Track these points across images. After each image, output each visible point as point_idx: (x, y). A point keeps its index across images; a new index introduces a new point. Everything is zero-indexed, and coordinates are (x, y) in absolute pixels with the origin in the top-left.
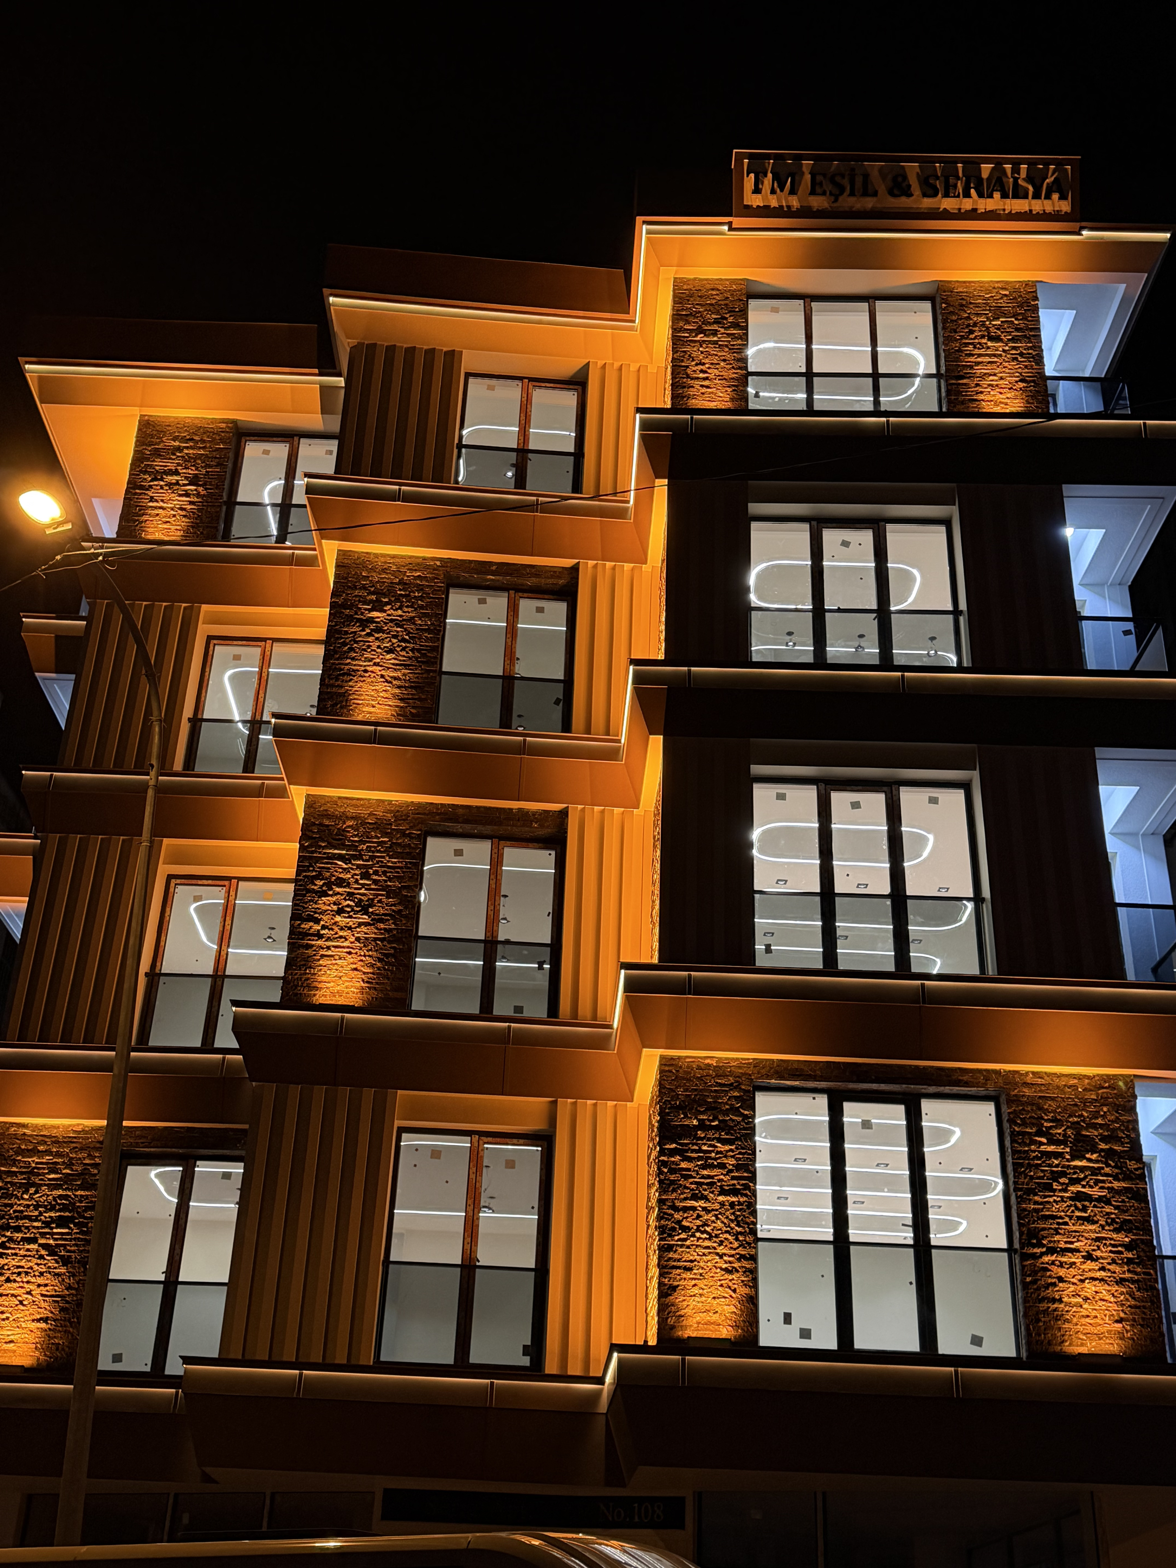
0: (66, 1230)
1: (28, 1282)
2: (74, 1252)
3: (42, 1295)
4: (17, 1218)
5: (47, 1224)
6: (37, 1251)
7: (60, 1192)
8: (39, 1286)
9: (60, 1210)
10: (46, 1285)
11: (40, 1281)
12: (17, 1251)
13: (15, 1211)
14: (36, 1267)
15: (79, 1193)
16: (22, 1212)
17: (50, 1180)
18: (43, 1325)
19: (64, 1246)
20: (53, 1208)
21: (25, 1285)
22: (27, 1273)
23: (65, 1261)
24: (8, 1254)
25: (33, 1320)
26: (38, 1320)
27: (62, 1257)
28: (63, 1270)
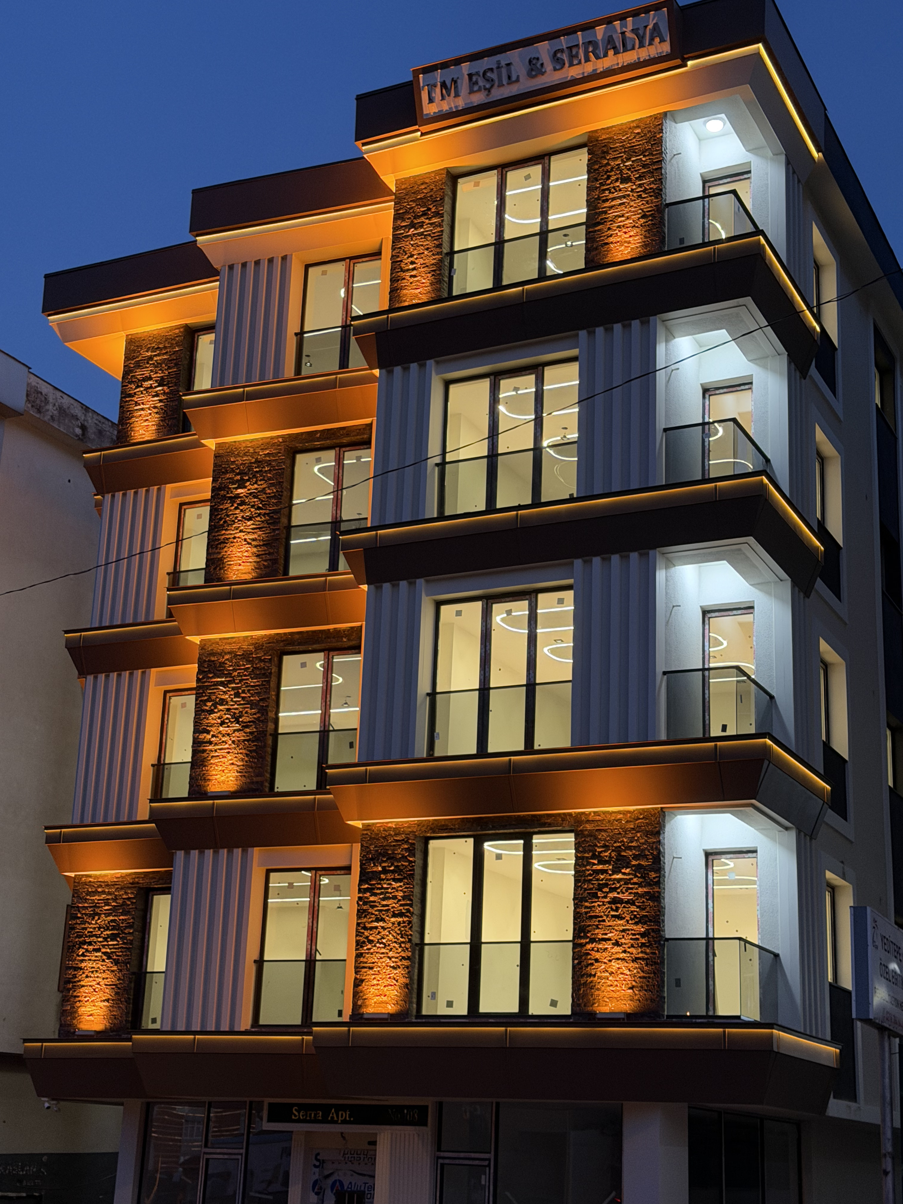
0: (115, 943)
1: (98, 977)
2: (120, 956)
3: (106, 985)
4: (90, 936)
5: (105, 939)
6: (101, 957)
7: (111, 918)
8: (103, 979)
9: (112, 930)
10: (107, 978)
11: (104, 975)
12: (91, 958)
13: (88, 932)
14: (101, 967)
15: (121, 917)
16: (91, 932)
17: (106, 910)
18: (106, 1004)
19: (115, 952)
20: (108, 929)
21: (97, 979)
22: (97, 971)
23: (116, 962)
24: (85, 960)
25: (101, 1001)
26: (104, 1001)
27: (114, 960)
28: (115, 968)
